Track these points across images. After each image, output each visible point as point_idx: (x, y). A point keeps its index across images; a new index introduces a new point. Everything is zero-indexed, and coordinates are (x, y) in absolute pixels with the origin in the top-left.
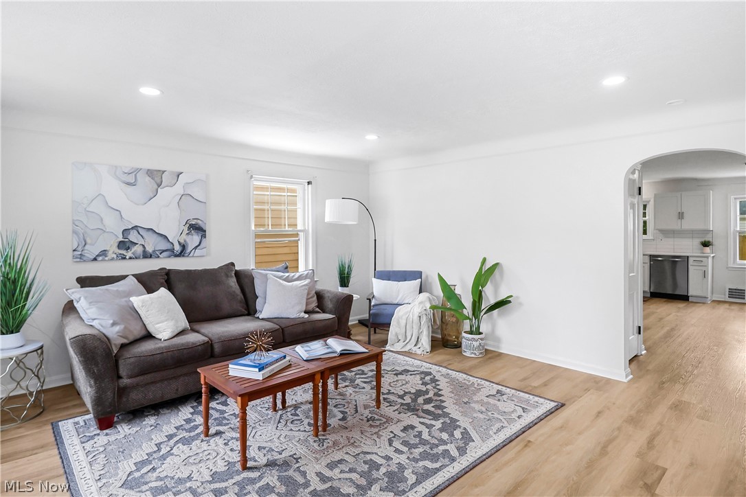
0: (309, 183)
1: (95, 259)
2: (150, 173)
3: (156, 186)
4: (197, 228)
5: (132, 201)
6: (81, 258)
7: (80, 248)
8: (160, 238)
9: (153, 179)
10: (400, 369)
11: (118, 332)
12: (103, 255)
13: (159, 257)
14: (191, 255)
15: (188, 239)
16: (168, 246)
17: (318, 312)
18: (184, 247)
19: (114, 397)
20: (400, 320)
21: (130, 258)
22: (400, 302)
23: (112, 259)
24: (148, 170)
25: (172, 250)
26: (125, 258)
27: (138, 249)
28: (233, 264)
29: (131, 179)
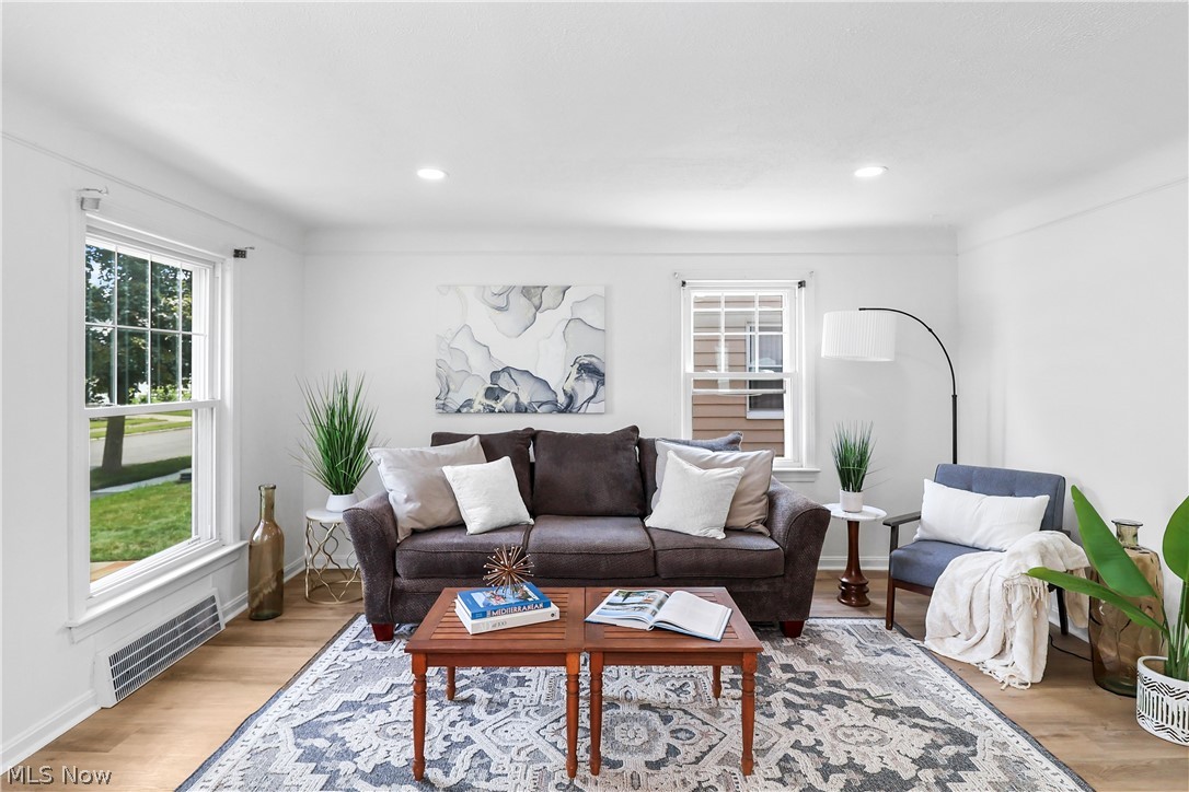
0: (801, 284)
1: (459, 411)
2: (527, 292)
3: (534, 310)
4: (591, 370)
5: (503, 334)
6: (443, 408)
7: (442, 397)
8: (537, 385)
9: (529, 299)
10: (901, 700)
11: (409, 512)
12: (468, 405)
13: (536, 412)
14: (582, 411)
15: (578, 387)
16: (550, 397)
17: (761, 534)
18: (571, 398)
19: (387, 601)
20: (958, 586)
21: (500, 412)
22: (980, 544)
23: (479, 412)
24: (524, 287)
25: (555, 403)
26: (493, 412)
27: (509, 400)
28: (635, 429)
29: (501, 302)
